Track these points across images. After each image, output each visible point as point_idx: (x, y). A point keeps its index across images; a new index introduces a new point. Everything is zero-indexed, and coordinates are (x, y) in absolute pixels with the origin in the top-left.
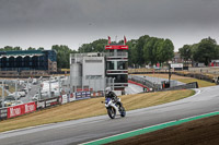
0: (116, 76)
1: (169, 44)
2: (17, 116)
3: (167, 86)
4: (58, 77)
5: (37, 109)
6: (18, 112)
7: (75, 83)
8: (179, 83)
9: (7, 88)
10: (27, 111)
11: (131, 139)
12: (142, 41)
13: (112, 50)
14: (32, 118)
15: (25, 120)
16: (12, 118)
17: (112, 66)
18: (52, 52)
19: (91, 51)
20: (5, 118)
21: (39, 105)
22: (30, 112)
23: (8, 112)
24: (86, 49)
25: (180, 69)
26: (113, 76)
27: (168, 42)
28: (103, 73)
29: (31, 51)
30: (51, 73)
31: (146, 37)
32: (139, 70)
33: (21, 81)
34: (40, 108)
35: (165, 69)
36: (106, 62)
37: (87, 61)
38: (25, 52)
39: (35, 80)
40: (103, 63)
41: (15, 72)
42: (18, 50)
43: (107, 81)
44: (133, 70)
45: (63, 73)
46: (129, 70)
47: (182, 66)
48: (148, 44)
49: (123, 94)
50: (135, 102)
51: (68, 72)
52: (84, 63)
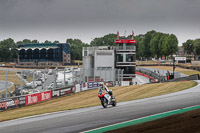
0: (124, 68)
1: (174, 39)
2: (34, 104)
3: (171, 77)
4: (72, 68)
5: (52, 97)
6: (35, 99)
7: (87, 74)
8: (183, 75)
9: (25, 77)
10: (43, 98)
11: (139, 125)
12: (149, 36)
13: (121, 44)
14: (48, 106)
15: (42, 107)
16: (30, 105)
17: (121, 59)
18: (67, 45)
19: (102, 45)
20: (24, 105)
21: (55, 93)
22: (46, 100)
23: (27, 100)
24: (98, 42)
25: (183, 62)
26: (122, 68)
27: (173, 37)
28: (112, 65)
29: (47, 44)
30: (66, 64)
31: (153, 32)
32: (146, 62)
33: (38, 71)
34: (56, 96)
35: (170, 62)
36: (116, 55)
37: (98, 54)
38: (42, 45)
39: (50, 71)
40: (113, 56)
41: (32, 63)
42: (35, 43)
43: (117, 72)
44: (141, 63)
45: (77, 64)
46: (137, 62)
47: (185, 59)
48: (154, 39)
49: (131, 84)
50: (143, 92)
51: (81, 64)
52: (95, 56)
